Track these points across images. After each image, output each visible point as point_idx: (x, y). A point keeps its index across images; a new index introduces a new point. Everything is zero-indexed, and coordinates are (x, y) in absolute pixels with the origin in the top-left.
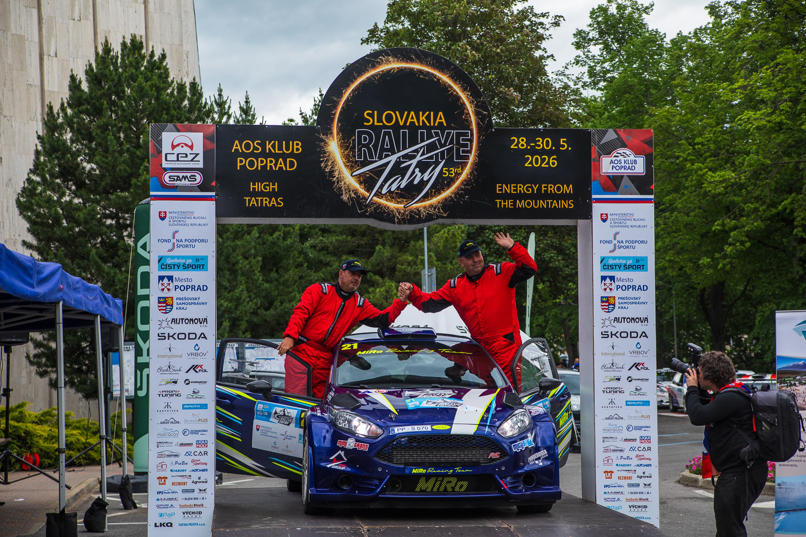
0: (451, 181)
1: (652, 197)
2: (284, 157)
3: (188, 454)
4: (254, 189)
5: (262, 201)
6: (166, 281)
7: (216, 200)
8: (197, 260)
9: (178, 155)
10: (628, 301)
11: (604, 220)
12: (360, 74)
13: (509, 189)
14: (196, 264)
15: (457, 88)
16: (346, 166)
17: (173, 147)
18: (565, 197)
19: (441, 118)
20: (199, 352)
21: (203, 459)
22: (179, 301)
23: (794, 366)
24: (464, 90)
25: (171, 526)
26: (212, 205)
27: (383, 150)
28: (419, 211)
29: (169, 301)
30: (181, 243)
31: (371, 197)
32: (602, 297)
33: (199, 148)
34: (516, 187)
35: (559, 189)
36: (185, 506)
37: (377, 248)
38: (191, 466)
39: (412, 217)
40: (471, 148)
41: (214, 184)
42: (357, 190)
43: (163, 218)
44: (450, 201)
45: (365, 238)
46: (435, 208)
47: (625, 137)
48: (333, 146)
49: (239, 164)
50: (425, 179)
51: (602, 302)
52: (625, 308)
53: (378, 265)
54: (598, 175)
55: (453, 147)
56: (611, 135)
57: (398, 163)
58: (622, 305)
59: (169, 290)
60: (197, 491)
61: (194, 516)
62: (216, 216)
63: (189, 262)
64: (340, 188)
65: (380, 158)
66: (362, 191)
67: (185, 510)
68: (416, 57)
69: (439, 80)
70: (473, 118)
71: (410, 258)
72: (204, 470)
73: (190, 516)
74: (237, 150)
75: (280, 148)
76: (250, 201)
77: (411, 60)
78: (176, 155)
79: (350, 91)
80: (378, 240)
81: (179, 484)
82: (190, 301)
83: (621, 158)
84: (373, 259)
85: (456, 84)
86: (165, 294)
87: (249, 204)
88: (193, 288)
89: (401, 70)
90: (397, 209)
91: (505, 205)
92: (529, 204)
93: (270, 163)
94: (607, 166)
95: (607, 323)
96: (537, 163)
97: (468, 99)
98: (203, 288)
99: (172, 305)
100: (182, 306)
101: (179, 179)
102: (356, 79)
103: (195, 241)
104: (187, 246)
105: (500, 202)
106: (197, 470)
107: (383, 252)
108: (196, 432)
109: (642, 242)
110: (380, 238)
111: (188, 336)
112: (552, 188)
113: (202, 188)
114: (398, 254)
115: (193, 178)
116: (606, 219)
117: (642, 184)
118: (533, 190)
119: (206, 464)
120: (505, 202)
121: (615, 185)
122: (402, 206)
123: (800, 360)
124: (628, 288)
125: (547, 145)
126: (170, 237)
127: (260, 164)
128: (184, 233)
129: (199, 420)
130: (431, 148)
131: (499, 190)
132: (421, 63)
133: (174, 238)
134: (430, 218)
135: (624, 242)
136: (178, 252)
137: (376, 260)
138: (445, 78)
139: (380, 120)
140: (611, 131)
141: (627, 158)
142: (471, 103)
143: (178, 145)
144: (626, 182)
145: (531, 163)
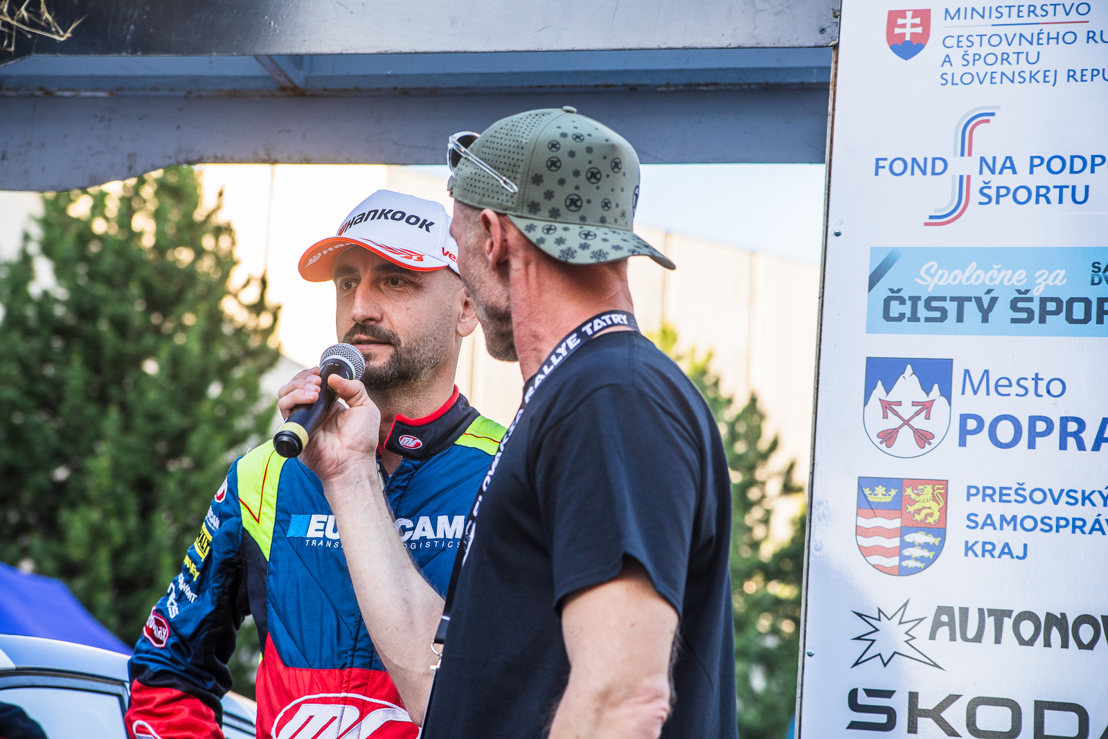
10: (1028, 508)
11: (906, 48)
32: (865, 483)
52: (1007, 550)
58: (988, 534)
124: (1033, 435)
135: (1022, 164)
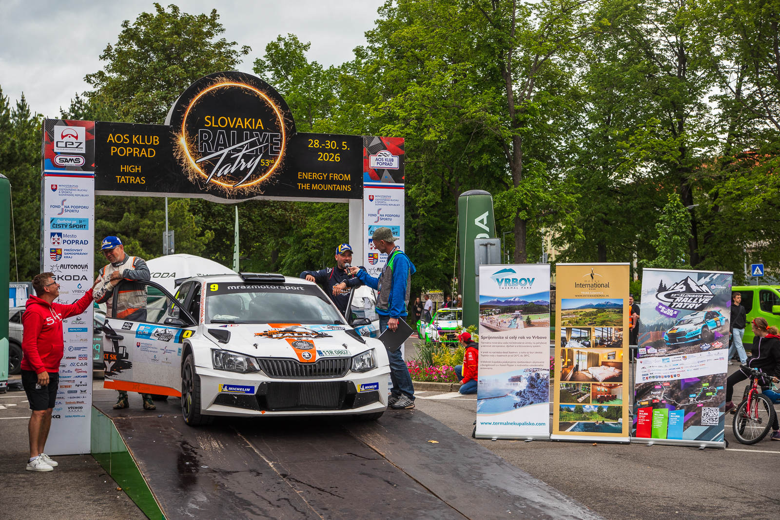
0: (266, 169)
1: (403, 185)
2: (146, 147)
3: (73, 365)
4: (123, 170)
5: (129, 179)
6: (56, 236)
7: (95, 178)
8: (80, 221)
9: (66, 143)
11: (371, 200)
12: (202, 89)
13: (307, 176)
14: (80, 224)
15: (271, 103)
16: (191, 155)
17: (63, 137)
18: (345, 183)
19: (260, 124)
20: (81, 289)
21: (84, 368)
22: (66, 252)
23: (491, 302)
24: (276, 104)
25: (59, 417)
26: (92, 181)
27: (218, 145)
28: (244, 190)
29: (59, 252)
30: (68, 209)
31: (209, 178)
32: (369, 254)
33: (82, 138)
34: (312, 175)
35: (341, 177)
36: (70, 403)
37: (125, 215)
38: (75, 374)
39: (239, 194)
40: (281, 146)
41: (93, 165)
42: (199, 173)
43: (54, 190)
44: (266, 183)
45: (114, 208)
46: (255, 188)
47: (387, 143)
48: (182, 141)
49: (112, 151)
50: (248, 167)
51: (369, 257)
53: (124, 227)
54: (367, 168)
55: (268, 145)
56: (376, 141)
57: (229, 155)
58: (382, 259)
59: (58, 243)
60: (79, 392)
61: (77, 410)
62: (95, 189)
63: (74, 223)
64: (187, 171)
65: (216, 151)
66: (203, 174)
67: (70, 406)
68: (243, 79)
69: (258, 96)
70: (282, 125)
71: (149, 223)
72: (84, 377)
73: (74, 410)
74: (111, 141)
75: (143, 141)
76: (120, 179)
77: (239, 81)
78: (64, 143)
79: (194, 101)
80: (124, 209)
81: (66, 387)
82: (75, 252)
83: (383, 157)
84: (122, 222)
85: (271, 100)
86: (56, 246)
87: (120, 181)
88: (77, 242)
89: (232, 88)
90: (228, 188)
91: (304, 188)
92: (320, 187)
93: (135, 152)
94: (374, 162)
95: (373, 272)
96: (326, 159)
97: (279, 111)
98: (85, 242)
99: (61, 255)
100: (68, 256)
101: (66, 161)
102: (199, 92)
103: (79, 207)
104: (73, 211)
105: (301, 185)
106: (79, 376)
107: (130, 217)
108: (79, 349)
109: (396, 216)
110: (126, 207)
111: (73, 278)
112: (336, 177)
113: (84, 168)
114: (140, 220)
115: (77, 160)
116: (373, 199)
117: (396, 175)
118: (323, 177)
119: (86, 372)
120: (304, 185)
121: (379, 175)
122: (232, 186)
123: (495, 298)
125: (334, 147)
126: (60, 204)
127: (128, 152)
128: (71, 201)
129: (81, 340)
130: (252, 144)
131: (300, 177)
132: (246, 83)
133: (63, 204)
134: (251, 195)
135: (384, 216)
136: (66, 215)
137: (123, 224)
138: (263, 95)
139: (216, 123)
140: (376, 137)
141: (387, 157)
142: (281, 113)
143: (67, 135)
144: (386, 174)
145: (322, 158)
